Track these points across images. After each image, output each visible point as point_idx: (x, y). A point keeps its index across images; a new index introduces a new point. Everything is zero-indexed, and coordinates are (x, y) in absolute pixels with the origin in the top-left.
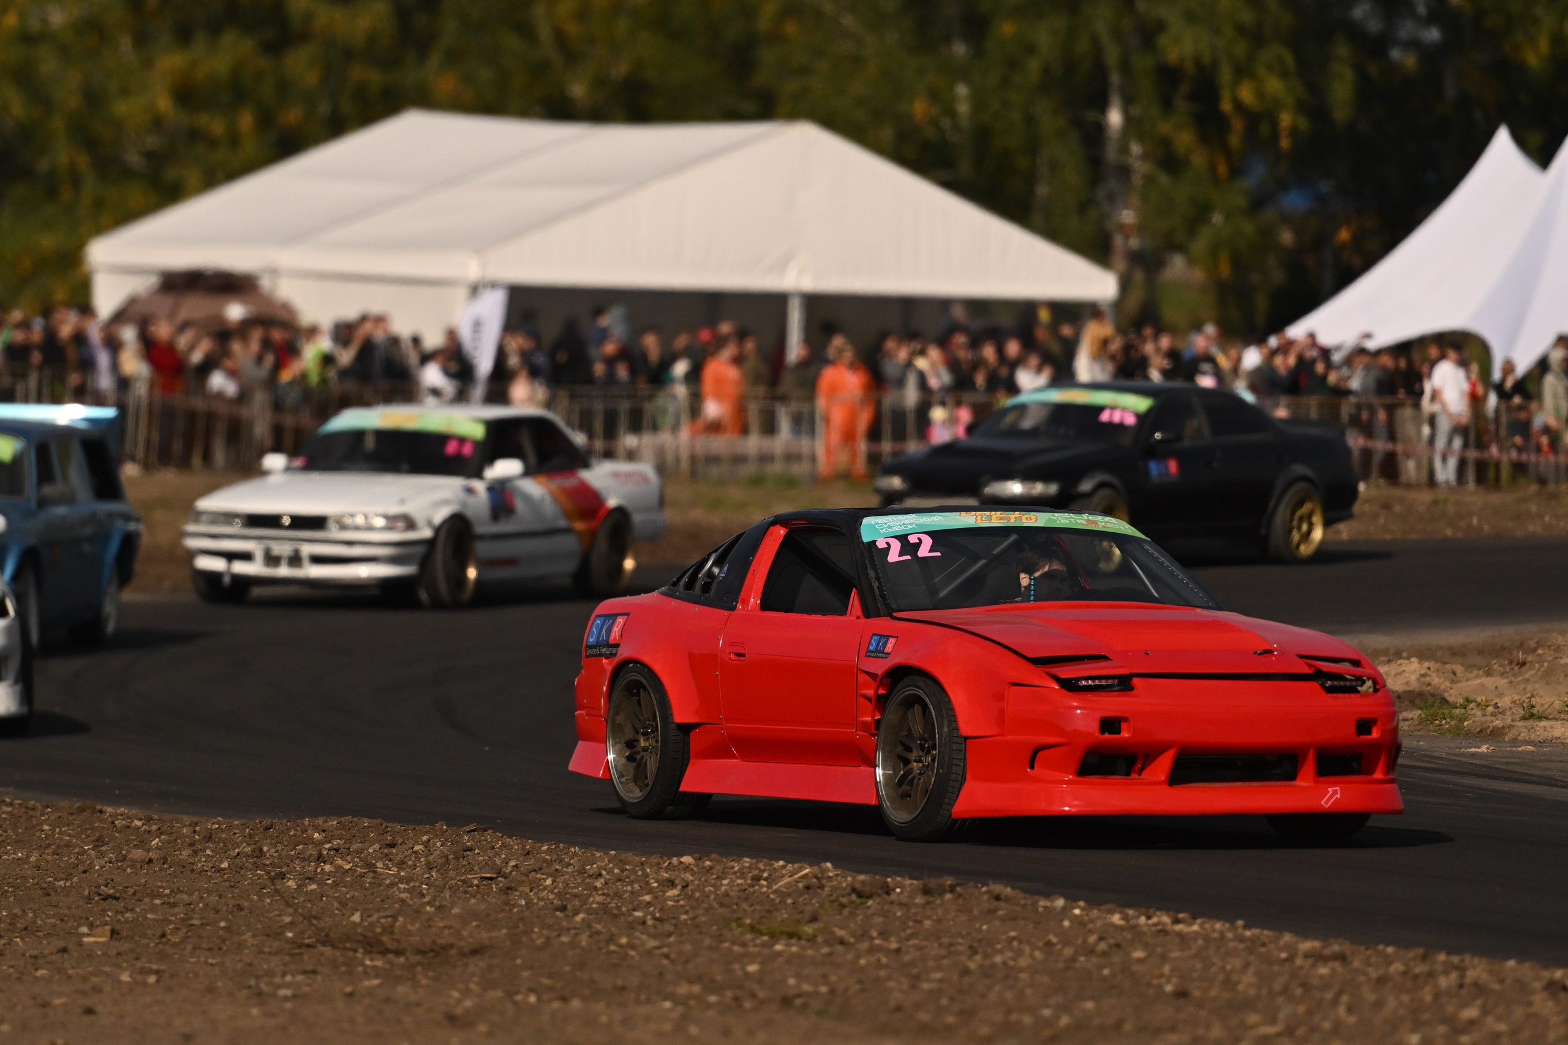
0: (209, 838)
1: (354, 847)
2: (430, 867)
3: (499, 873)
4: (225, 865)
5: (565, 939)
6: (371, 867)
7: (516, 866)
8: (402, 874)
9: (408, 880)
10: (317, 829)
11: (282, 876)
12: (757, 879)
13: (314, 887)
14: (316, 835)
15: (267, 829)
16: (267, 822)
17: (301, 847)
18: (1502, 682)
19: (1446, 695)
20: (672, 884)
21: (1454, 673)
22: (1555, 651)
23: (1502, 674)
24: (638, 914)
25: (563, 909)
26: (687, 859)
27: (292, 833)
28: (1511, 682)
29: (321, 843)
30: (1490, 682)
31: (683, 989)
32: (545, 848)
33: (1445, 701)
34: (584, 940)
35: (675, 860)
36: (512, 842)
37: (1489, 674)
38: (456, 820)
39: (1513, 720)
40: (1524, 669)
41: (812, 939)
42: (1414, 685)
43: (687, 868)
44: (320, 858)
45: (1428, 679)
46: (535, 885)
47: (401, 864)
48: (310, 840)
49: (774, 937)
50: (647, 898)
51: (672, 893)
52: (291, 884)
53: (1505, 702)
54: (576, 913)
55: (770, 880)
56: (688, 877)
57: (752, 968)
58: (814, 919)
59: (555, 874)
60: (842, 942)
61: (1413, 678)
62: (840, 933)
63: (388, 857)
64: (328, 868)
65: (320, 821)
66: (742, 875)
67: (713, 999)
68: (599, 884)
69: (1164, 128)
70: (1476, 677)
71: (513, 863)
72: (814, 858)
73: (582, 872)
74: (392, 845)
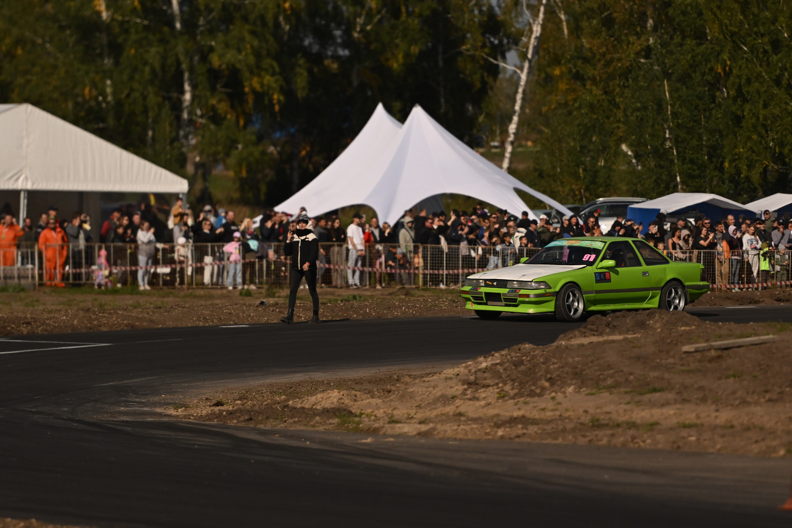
18: (379, 401)
19: (351, 409)
21: (356, 396)
22: (406, 385)
23: (379, 397)
28: (384, 401)
30: (373, 401)
33: (350, 413)
37: (372, 397)
39: (384, 424)
40: (390, 394)
42: (335, 405)
45: (342, 401)
53: (380, 413)
61: (335, 400)
69: (213, 101)
70: (367, 398)
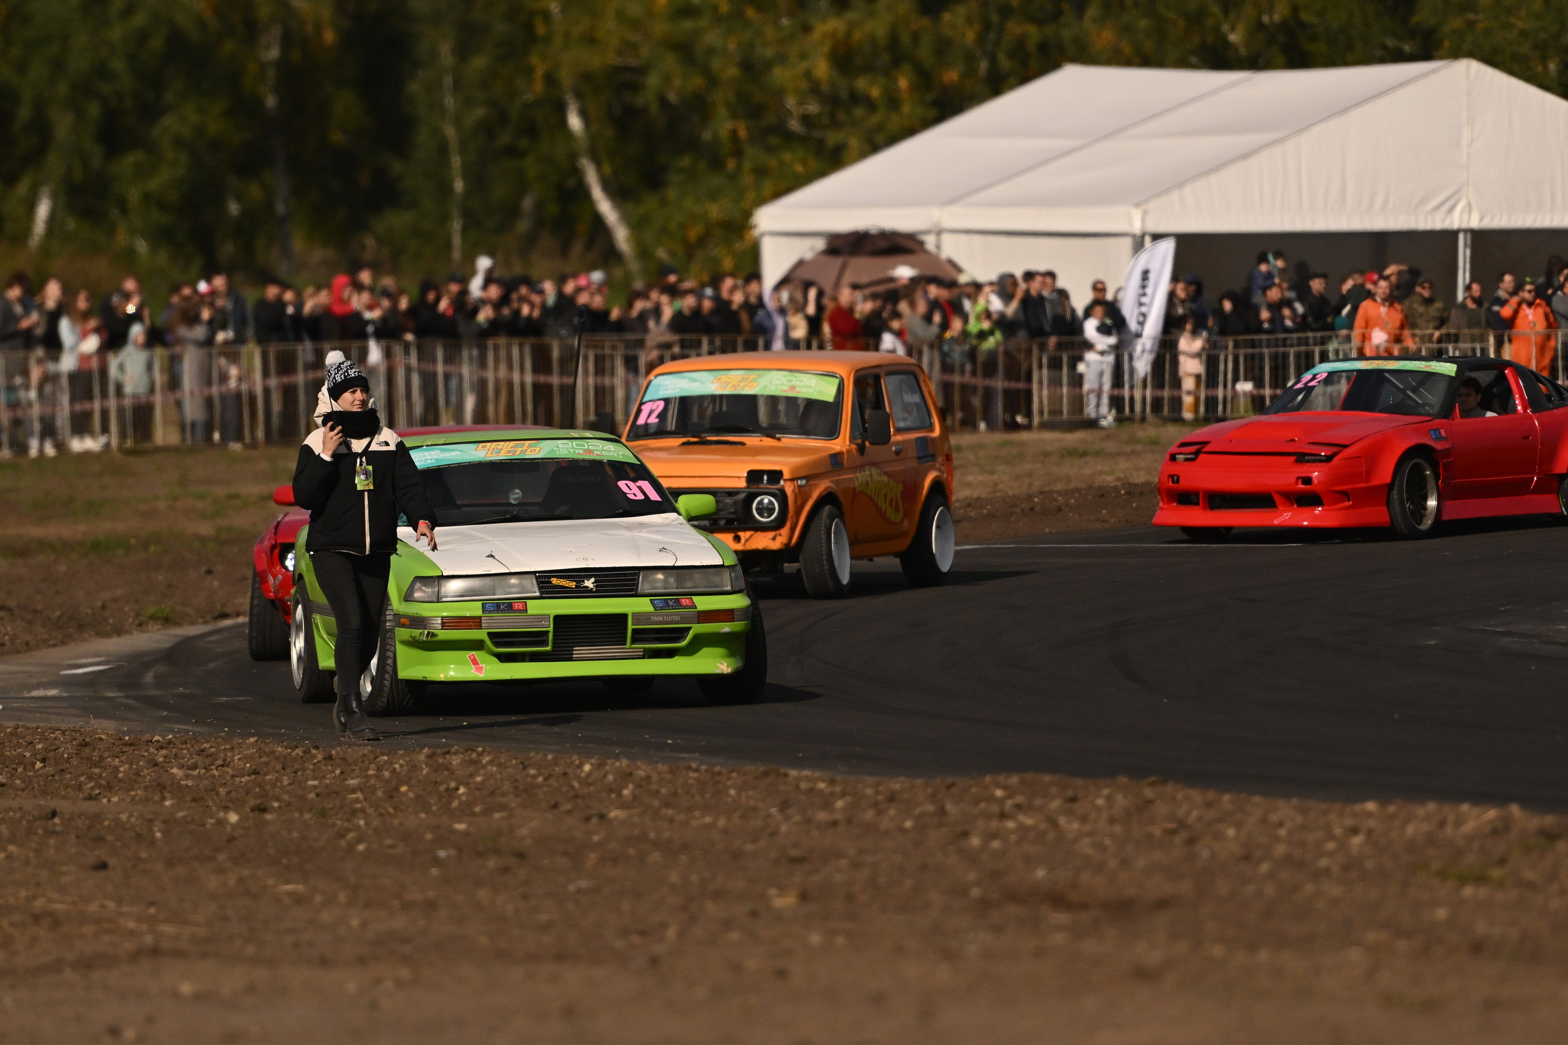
0: (892, 798)
1: (1038, 802)
2: (1112, 821)
3: (1182, 824)
4: (908, 824)
5: (1251, 889)
6: (1053, 822)
7: (1199, 819)
8: (1087, 828)
9: (1091, 834)
10: (999, 786)
11: (965, 834)
12: (1442, 824)
13: (996, 844)
14: (999, 793)
15: (949, 787)
16: (949, 780)
17: (983, 805)
20: (1354, 831)
24: (1323, 863)
25: (1246, 858)
26: (1371, 806)
27: (974, 790)
29: (1001, 801)
31: (1372, 936)
32: (1226, 797)
34: (1270, 890)
35: (1358, 807)
36: (1196, 795)
38: (1137, 773)
41: (1500, 884)
43: (1369, 815)
44: (1003, 816)
46: (1218, 836)
47: (1084, 819)
48: (991, 798)
49: (1463, 881)
50: (1331, 846)
51: (1357, 840)
52: (975, 841)
54: (1260, 861)
55: (1458, 824)
56: (1372, 823)
57: (1442, 913)
58: (1502, 861)
59: (1238, 825)
60: (1531, 886)
62: (1529, 875)
63: (1070, 813)
64: (1010, 824)
65: (1002, 778)
66: (1427, 818)
67: (1402, 945)
68: (1282, 832)
71: (1195, 813)
72: (1500, 799)
73: (1264, 821)
74: (1073, 800)
